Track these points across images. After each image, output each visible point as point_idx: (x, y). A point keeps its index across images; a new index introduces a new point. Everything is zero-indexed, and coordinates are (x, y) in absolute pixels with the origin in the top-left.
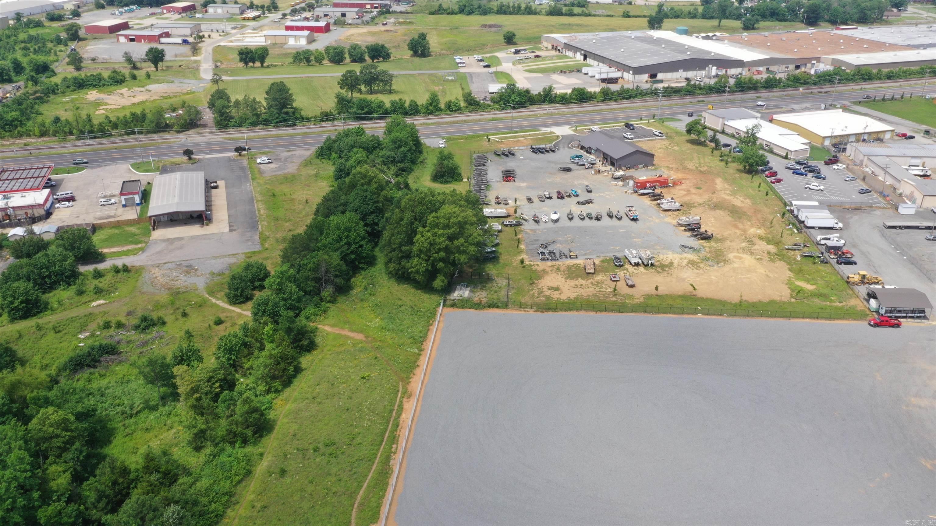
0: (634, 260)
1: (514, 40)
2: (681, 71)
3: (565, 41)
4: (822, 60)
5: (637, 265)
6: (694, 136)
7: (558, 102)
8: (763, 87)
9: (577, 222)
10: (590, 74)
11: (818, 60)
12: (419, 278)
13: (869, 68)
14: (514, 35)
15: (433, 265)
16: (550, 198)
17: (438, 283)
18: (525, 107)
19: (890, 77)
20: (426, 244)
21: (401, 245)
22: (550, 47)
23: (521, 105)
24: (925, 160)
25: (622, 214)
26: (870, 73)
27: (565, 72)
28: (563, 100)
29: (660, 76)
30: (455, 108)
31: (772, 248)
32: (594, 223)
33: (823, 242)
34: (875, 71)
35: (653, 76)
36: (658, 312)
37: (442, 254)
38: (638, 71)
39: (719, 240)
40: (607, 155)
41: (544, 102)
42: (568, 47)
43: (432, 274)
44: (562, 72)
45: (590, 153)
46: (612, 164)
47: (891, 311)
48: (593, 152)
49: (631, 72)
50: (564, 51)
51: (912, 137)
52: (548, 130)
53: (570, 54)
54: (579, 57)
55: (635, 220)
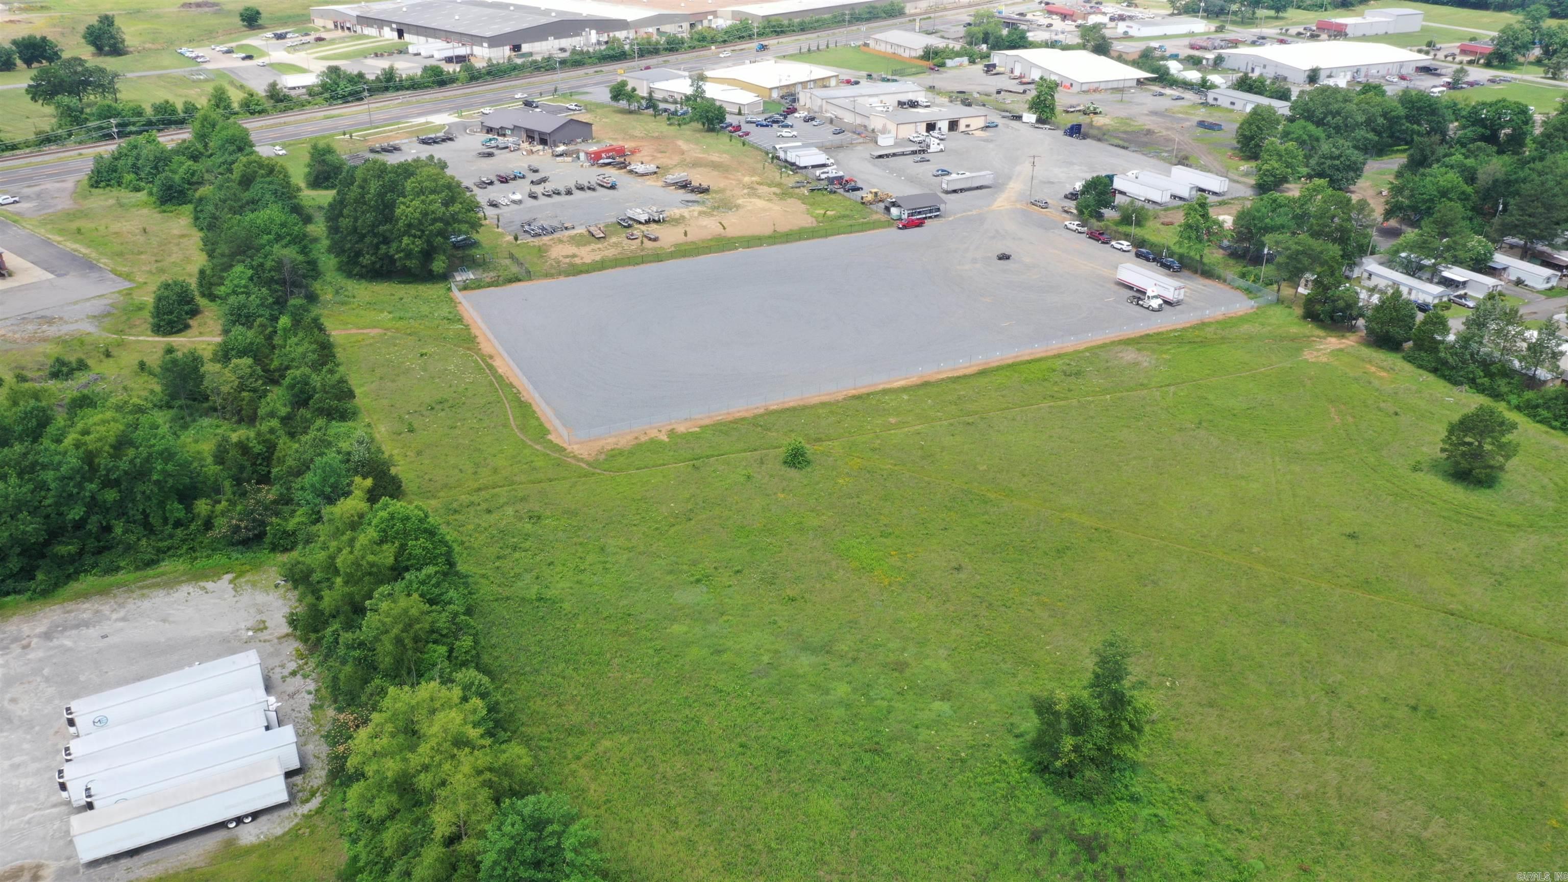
0: (643, 218)
1: (260, 22)
2: (551, 39)
3: (355, 13)
4: (719, 14)
5: (648, 222)
6: (623, 104)
7: (407, 89)
8: (666, 49)
9: (543, 200)
10: (423, 54)
11: (714, 13)
12: (412, 264)
13: (781, 18)
14: (258, 13)
15: (429, 242)
16: (491, 183)
17: (439, 265)
18: (362, 99)
19: (803, 28)
20: (417, 215)
21: (374, 226)
22: (331, 25)
23: (356, 96)
24: (882, 97)
25: (593, 183)
26: (781, 26)
27: (382, 55)
28: (413, 85)
29: (525, 48)
30: (259, 108)
31: (777, 190)
32: (564, 198)
33: (823, 176)
34: (786, 22)
35: (517, 48)
36: (698, 254)
37: (439, 225)
38: (495, 41)
39: (716, 192)
40: (533, 131)
41: (386, 89)
42: (365, 20)
43: (428, 255)
44: (376, 55)
45: (504, 135)
46: (543, 142)
47: (912, 214)
48: (508, 132)
49: (485, 45)
50: (358, 28)
51: (857, 83)
52: (422, 120)
53: (368, 31)
54: (389, 34)
55: (613, 187)
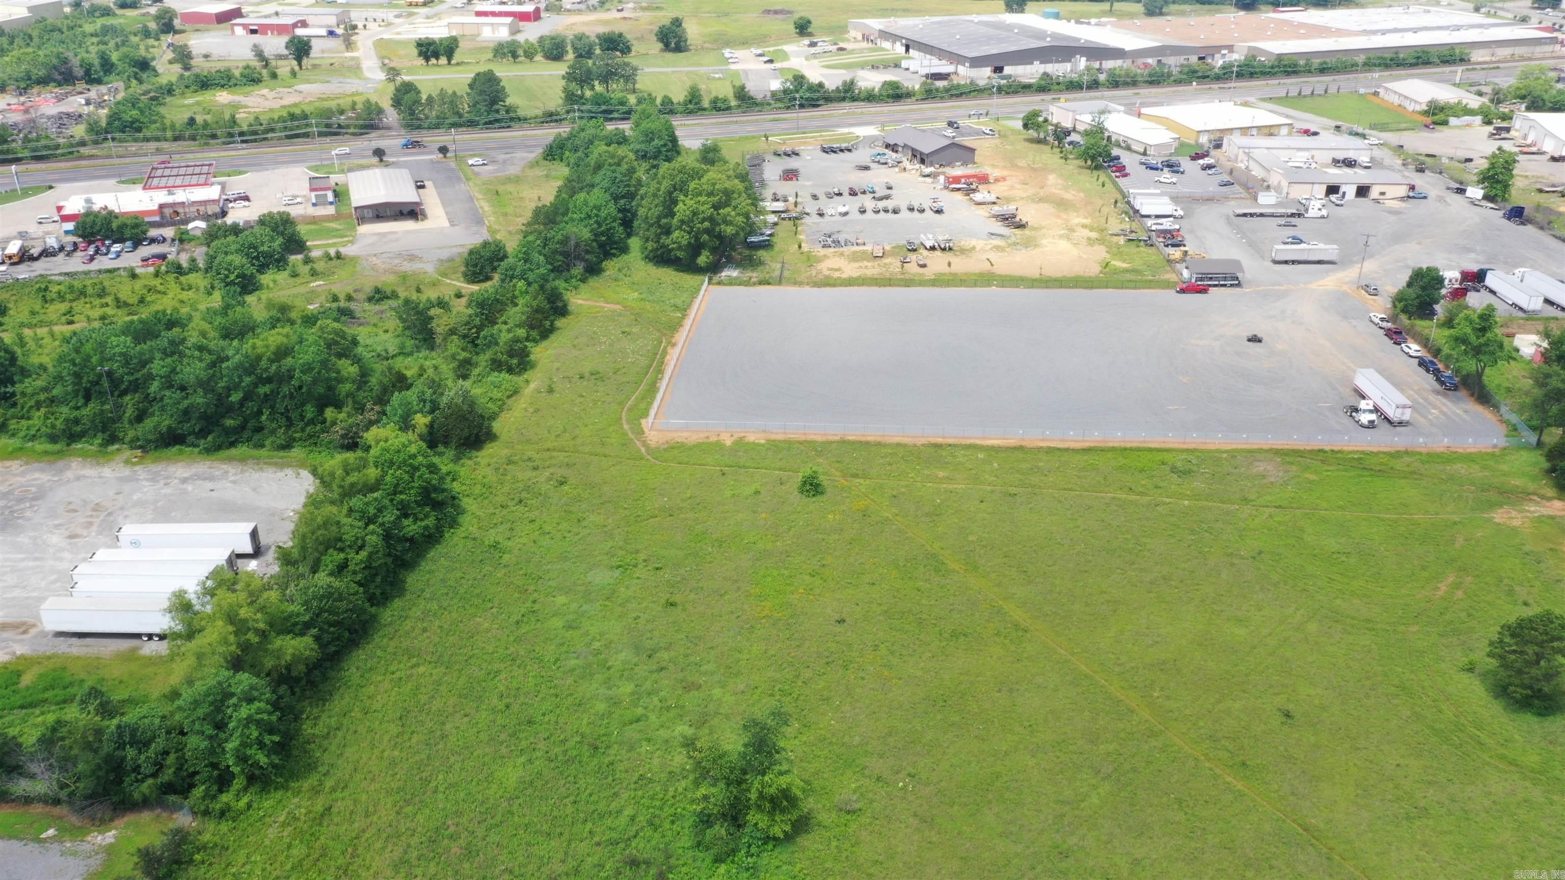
0: (929, 244)
1: (809, 30)
2: (1036, 63)
3: (881, 27)
4: (1235, 49)
5: (933, 248)
6: (1032, 133)
7: (863, 100)
8: (1146, 82)
9: (869, 215)
10: (912, 69)
11: (1230, 48)
12: (681, 254)
13: (1295, 58)
14: (809, 22)
15: (697, 239)
16: (840, 194)
17: (703, 259)
18: (818, 106)
19: (1323, 70)
20: (688, 213)
21: (659, 218)
22: (860, 37)
23: (813, 103)
24: (1314, 152)
25: (925, 206)
26: (1295, 65)
27: (878, 67)
28: (870, 97)
29: (1008, 70)
30: (723, 106)
31: (1094, 235)
32: (890, 216)
33: (1154, 228)
34: (1302, 62)
35: (998, 70)
36: (948, 286)
37: (707, 224)
38: (977, 62)
39: (1034, 229)
40: (917, 151)
41: (843, 99)
42: (885, 35)
43: (695, 249)
44: (873, 67)
45: (897, 152)
46: (923, 161)
47: (1201, 279)
48: (900, 149)
49: (967, 64)
50: (878, 41)
51: (1315, 134)
52: (846, 130)
53: (887, 45)
54: (900, 49)
55: (939, 212)
